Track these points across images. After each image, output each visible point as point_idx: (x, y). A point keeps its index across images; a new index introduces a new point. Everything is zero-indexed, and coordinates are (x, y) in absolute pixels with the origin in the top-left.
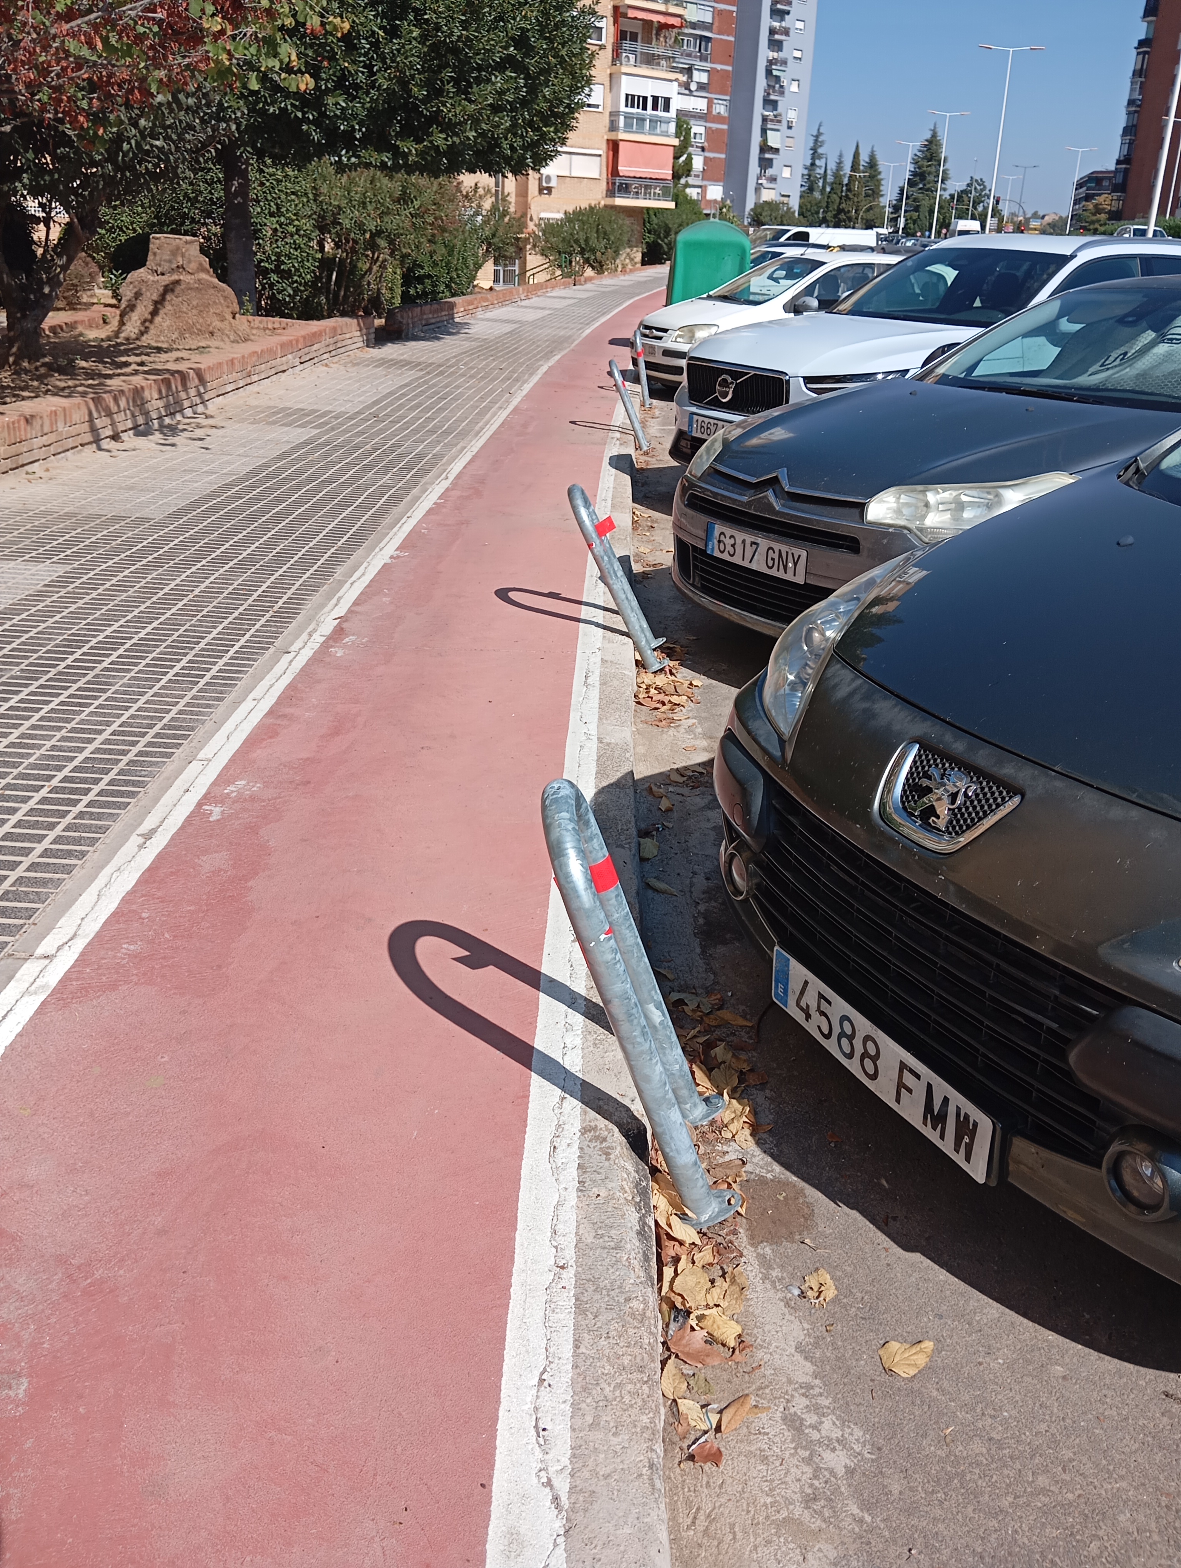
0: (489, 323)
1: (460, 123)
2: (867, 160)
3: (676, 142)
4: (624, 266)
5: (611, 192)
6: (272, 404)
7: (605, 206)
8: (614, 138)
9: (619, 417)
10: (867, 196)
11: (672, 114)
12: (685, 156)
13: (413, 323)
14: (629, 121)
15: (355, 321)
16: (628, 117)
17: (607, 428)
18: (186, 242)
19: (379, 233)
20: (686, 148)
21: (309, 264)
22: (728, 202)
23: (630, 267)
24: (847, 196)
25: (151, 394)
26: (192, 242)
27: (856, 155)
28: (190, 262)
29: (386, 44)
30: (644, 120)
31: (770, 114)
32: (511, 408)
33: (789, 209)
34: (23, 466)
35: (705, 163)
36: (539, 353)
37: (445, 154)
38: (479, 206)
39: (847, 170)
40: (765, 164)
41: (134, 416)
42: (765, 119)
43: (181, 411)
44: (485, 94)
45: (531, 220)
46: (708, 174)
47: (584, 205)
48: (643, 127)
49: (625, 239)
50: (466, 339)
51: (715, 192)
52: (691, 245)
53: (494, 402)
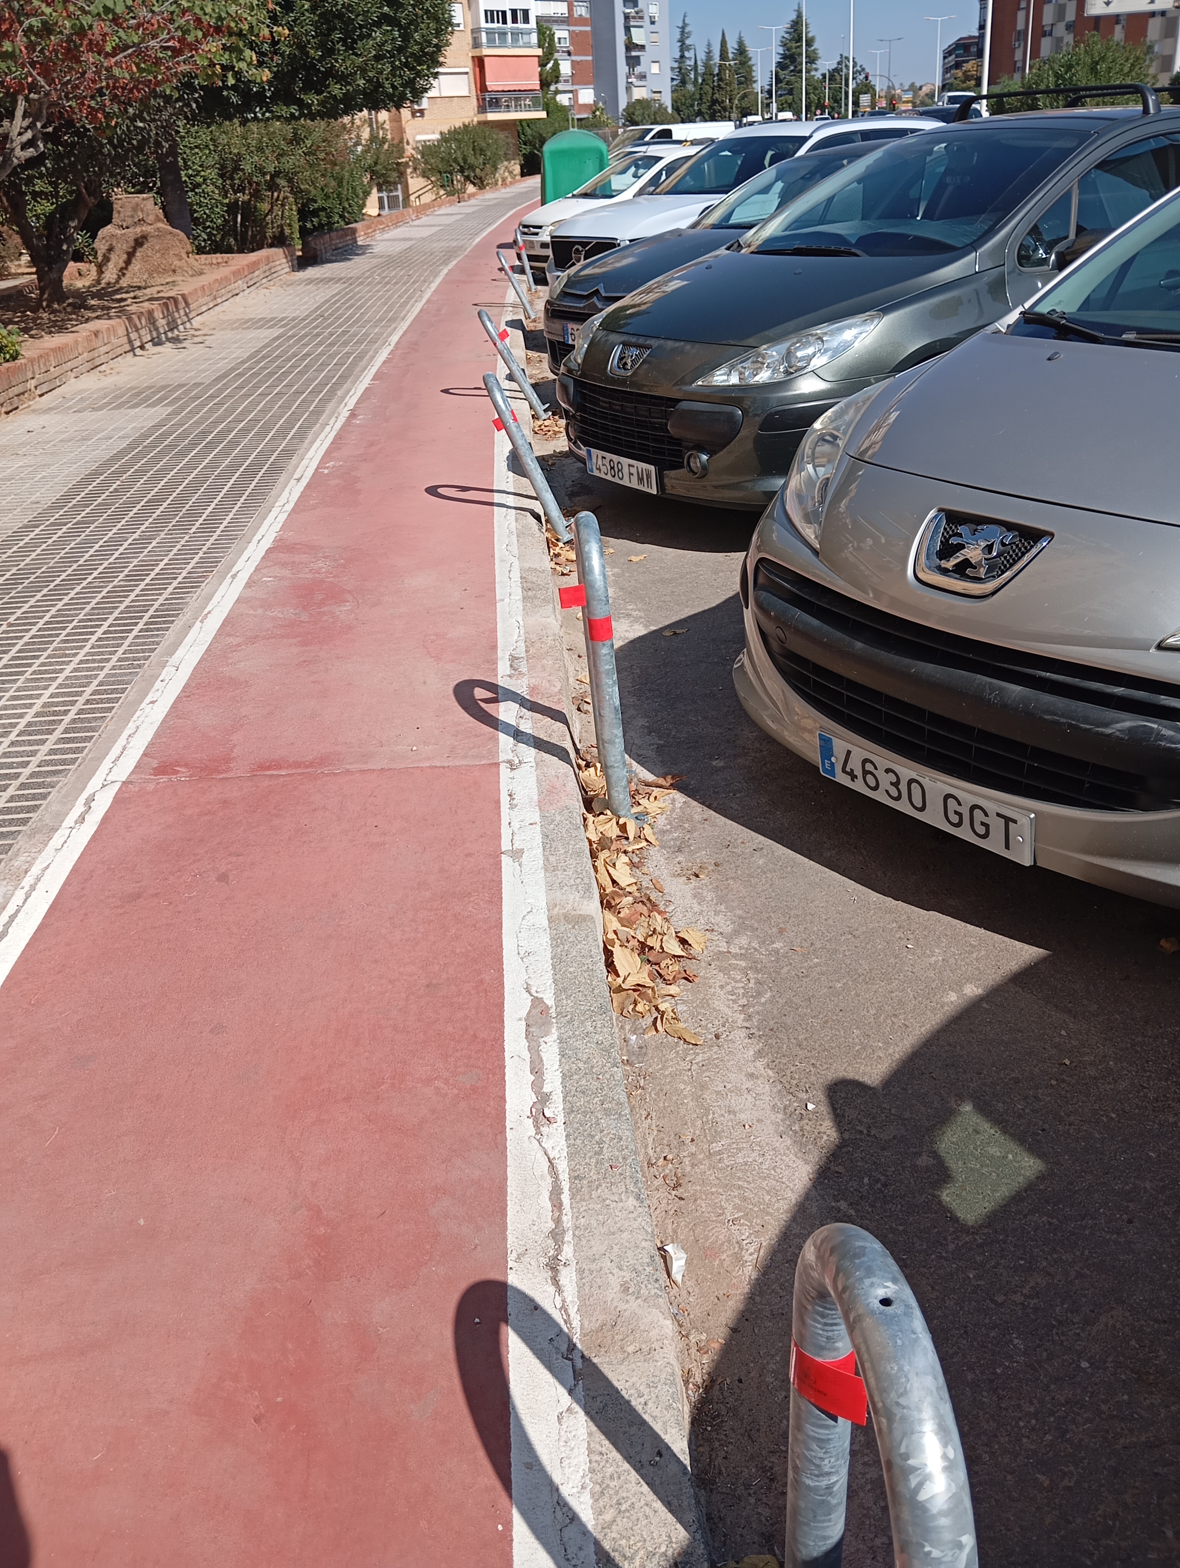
0: (390, 243)
1: (351, 74)
2: (736, 46)
3: (539, 52)
4: (504, 180)
5: (482, 108)
6: (239, 317)
7: (479, 123)
8: (478, 55)
9: (511, 296)
10: (740, 83)
11: (533, 24)
12: (552, 62)
13: (325, 248)
14: (491, 36)
15: (281, 250)
16: (490, 32)
17: (503, 305)
18: (144, 199)
19: (276, 174)
20: (552, 54)
21: (218, 210)
22: (601, 104)
23: (509, 179)
24: (719, 85)
25: (158, 315)
26: (147, 199)
27: (724, 43)
28: (148, 215)
29: (283, 17)
30: (505, 34)
31: (631, 11)
32: (424, 300)
33: (661, 105)
34: (97, 367)
35: (573, 67)
36: (438, 261)
37: (341, 101)
38: (358, 137)
39: (717, 59)
40: (633, 62)
41: (151, 331)
42: (627, 17)
43: (177, 327)
44: (368, 47)
45: (408, 143)
46: (577, 78)
47: (458, 124)
48: (505, 41)
49: (501, 153)
50: (373, 257)
51: (587, 96)
52: (558, 154)
53: (410, 298)
